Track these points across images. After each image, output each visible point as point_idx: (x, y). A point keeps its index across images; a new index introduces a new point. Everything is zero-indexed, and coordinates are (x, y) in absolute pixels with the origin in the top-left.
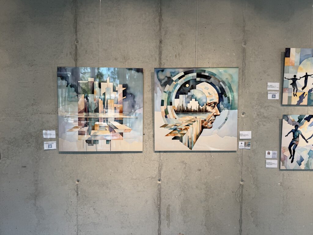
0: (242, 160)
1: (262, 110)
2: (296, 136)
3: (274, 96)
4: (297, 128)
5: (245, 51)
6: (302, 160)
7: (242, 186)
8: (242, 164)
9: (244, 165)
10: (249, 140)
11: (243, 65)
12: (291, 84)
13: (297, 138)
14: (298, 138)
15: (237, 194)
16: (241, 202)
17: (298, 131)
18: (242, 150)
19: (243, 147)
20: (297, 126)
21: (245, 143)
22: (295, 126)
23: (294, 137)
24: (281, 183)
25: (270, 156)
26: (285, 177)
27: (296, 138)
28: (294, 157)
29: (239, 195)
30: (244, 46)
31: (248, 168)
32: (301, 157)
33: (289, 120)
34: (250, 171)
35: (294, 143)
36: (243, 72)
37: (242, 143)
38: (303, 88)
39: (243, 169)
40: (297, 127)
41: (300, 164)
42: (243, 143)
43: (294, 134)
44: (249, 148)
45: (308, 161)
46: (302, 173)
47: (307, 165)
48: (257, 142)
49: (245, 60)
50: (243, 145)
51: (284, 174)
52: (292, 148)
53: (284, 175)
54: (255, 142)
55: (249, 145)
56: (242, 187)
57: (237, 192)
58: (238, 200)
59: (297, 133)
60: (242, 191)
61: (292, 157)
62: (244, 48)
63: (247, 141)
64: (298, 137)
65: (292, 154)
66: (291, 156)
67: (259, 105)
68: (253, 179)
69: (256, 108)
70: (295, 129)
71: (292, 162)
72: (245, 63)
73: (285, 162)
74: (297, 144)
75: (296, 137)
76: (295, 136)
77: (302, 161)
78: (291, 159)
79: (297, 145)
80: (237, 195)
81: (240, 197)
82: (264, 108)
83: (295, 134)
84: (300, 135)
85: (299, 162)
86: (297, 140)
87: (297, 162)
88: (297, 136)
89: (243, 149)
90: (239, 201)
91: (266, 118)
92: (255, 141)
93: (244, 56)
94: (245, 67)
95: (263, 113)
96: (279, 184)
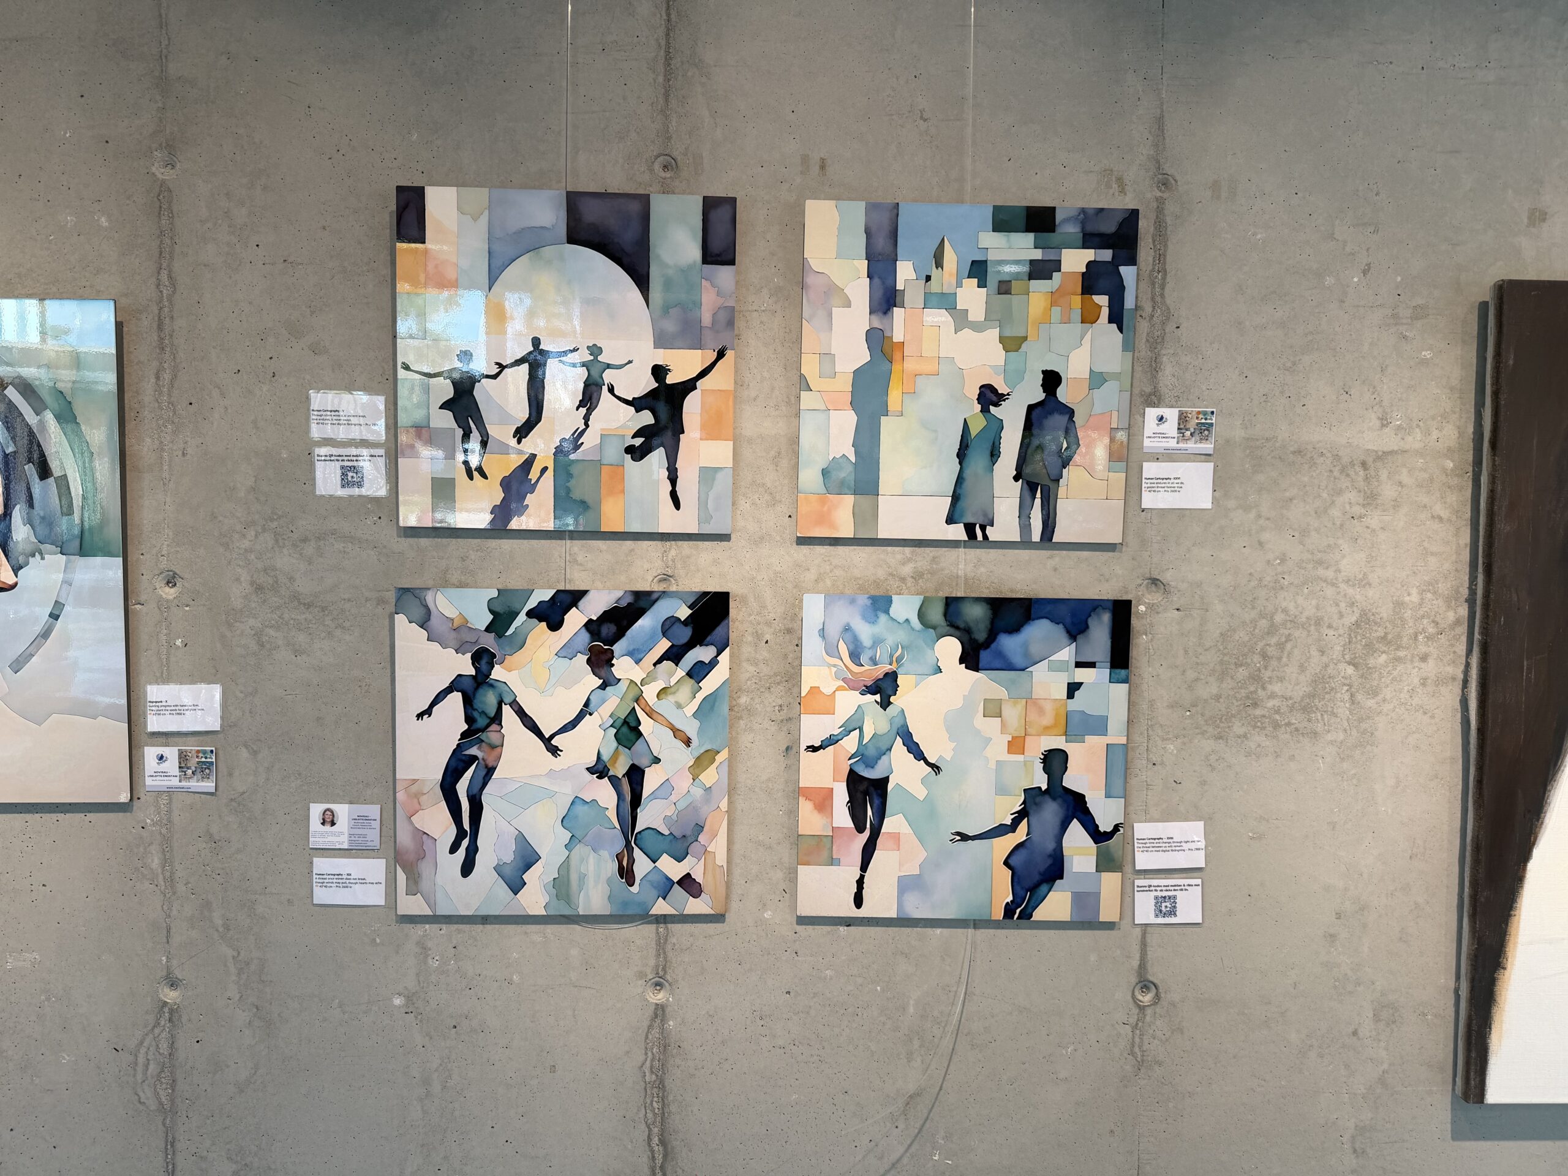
0: (166, 861)
1: (285, 561)
2: (483, 713)
3: (350, 475)
4: (484, 666)
5: (170, 203)
6: (528, 858)
7: (172, 1014)
8: (171, 881)
9: (181, 888)
10: (208, 738)
11: (158, 286)
12: (445, 406)
13: (488, 726)
14: (494, 727)
15: (141, 1060)
16: (168, 1112)
17: (492, 686)
18: (170, 799)
19: (175, 782)
20: (483, 659)
21: (183, 757)
22: (476, 658)
23: (469, 719)
24: (409, 998)
25: (340, 835)
26: (430, 961)
27: (484, 730)
28: (479, 843)
29: (152, 1067)
30: (160, 172)
31: (207, 905)
32: (522, 841)
33: (434, 621)
34: (219, 922)
35: (474, 758)
36: (160, 327)
37: (161, 758)
38: (522, 432)
39: (174, 912)
40: (484, 662)
41: (517, 886)
42: (171, 753)
43: (468, 702)
44: (209, 785)
45: (565, 866)
46: (538, 938)
47: (561, 886)
48: (255, 753)
49: (171, 253)
50: (172, 765)
51: (430, 944)
52: (462, 787)
53: (424, 950)
54: (244, 753)
55: (204, 769)
56: (170, 1020)
57: (143, 1050)
58: (147, 1094)
59: (488, 700)
60: (172, 1045)
61: (465, 843)
62: (163, 183)
63: (191, 748)
64: (497, 718)
65: (466, 826)
66: (461, 834)
67: (264, 530)
68: (240, 972)
69: (246, 544)
70: (472, 671)
71: (467, 868)
72: (170, 277)
73: (425, 867)
74: (490, 765)
75: (481, 722)
76: (476, 714)
77: (528, 866)
78: (461, 853)
79: (490, 771)
80: (140, 1069)
81: (159, 1077)
82: (294, 545)
83: (477, 704)
84: (507, 712)
85: (507, 871)
86: (491, 736)
87: (497, 869)
88: (492, 712)
89: (170, 792)
90: (153, 1105)
91: (308, 606)
92: (246, 746)
93: (162, 233)
94: (170, 300)
95: (292, 579)
96: (398, 1001)
